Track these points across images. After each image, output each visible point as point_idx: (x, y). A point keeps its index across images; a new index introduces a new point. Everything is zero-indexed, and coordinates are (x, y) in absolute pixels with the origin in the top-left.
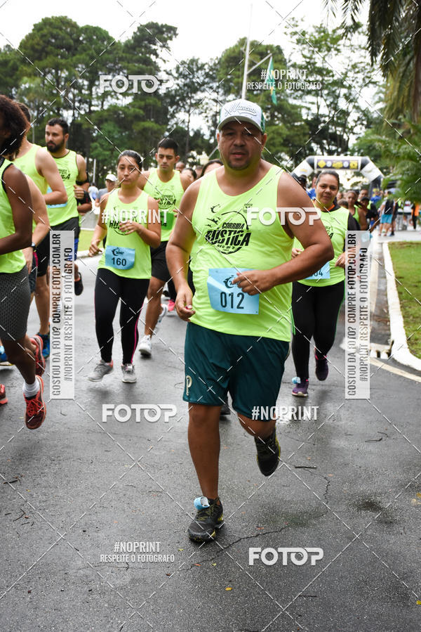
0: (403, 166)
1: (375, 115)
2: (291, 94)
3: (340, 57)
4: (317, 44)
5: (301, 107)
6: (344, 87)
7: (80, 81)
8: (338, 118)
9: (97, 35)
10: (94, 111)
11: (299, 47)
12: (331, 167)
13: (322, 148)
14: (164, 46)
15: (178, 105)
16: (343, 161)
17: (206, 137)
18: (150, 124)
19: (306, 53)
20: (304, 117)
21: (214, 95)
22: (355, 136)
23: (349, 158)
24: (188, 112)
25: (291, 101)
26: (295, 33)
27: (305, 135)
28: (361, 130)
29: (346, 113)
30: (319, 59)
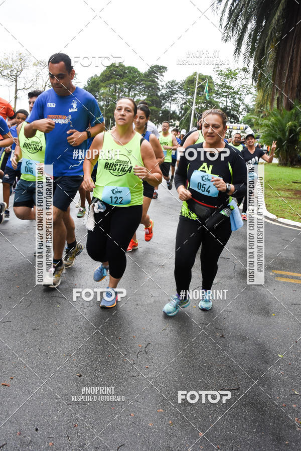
0: (263, 129)
1: (251, 107)
2: (215, 97)
3: (237, 82)
4: (227, 76)
5: (219, 102)
6: (238, 94)
7: (125, 89)
8: (235, 108)
9: (133, 70)
11: (220, 77)
12: (232, 129)
14: (161, 75)
15: (166, 100)
16: (237, 126)
17: (178, 114)
18: (154, 108)
19: (222, 79)
21: (182, 96)
22: (243, 116)
23: (239, 125)
24: (171, 103)
25: (215, 99)
26: (218, 71)
28: (245, 113)
29: (239, 106)
30: (227, 82)
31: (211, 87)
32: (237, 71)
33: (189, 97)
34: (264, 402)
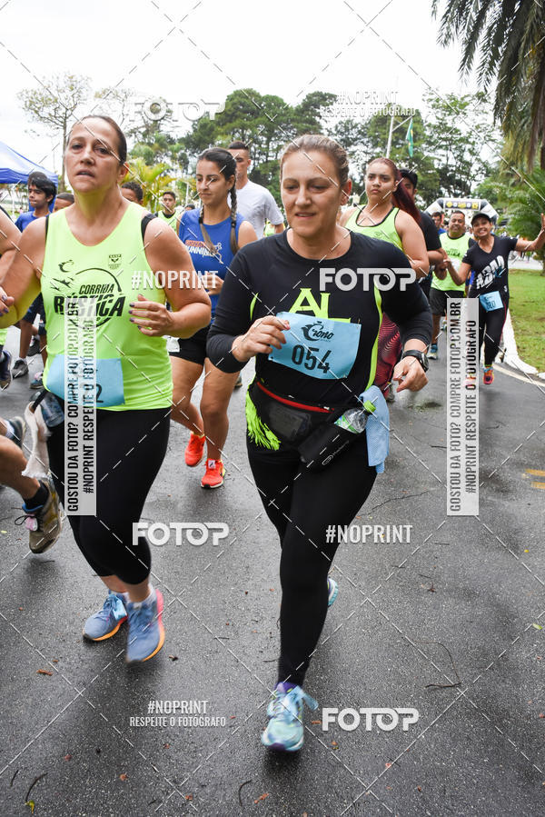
0: (515, 207)
1: (493, 166)
2: (426, 148)
3: (467, 119)
4: (448, 109)
5: (434, 158)
6: (469, 143)
7: (260, 137)
8: (463, 168)
9: (274, 102)
10: (270, 161)
11: (434, 111)
13: (450, 192)
16: (467, 203)
17: (357, 182)
19: (440, 116)
20: (436, 167)
21: (365, 148)
22: (477, 183)
23: (471, 200)
25: (426, 154)
26: (431, 100)
27: (436, 180)
28: (481, 178)
29: (469, 164)
30: (449, 120)
31: (418, 130)
32: (467, 100)
33: (378, 150)
34: (504, 710)
